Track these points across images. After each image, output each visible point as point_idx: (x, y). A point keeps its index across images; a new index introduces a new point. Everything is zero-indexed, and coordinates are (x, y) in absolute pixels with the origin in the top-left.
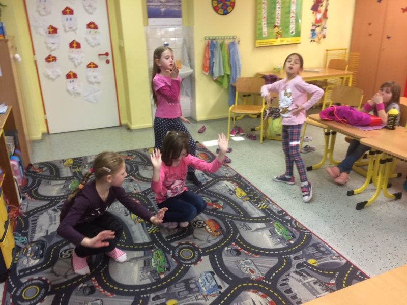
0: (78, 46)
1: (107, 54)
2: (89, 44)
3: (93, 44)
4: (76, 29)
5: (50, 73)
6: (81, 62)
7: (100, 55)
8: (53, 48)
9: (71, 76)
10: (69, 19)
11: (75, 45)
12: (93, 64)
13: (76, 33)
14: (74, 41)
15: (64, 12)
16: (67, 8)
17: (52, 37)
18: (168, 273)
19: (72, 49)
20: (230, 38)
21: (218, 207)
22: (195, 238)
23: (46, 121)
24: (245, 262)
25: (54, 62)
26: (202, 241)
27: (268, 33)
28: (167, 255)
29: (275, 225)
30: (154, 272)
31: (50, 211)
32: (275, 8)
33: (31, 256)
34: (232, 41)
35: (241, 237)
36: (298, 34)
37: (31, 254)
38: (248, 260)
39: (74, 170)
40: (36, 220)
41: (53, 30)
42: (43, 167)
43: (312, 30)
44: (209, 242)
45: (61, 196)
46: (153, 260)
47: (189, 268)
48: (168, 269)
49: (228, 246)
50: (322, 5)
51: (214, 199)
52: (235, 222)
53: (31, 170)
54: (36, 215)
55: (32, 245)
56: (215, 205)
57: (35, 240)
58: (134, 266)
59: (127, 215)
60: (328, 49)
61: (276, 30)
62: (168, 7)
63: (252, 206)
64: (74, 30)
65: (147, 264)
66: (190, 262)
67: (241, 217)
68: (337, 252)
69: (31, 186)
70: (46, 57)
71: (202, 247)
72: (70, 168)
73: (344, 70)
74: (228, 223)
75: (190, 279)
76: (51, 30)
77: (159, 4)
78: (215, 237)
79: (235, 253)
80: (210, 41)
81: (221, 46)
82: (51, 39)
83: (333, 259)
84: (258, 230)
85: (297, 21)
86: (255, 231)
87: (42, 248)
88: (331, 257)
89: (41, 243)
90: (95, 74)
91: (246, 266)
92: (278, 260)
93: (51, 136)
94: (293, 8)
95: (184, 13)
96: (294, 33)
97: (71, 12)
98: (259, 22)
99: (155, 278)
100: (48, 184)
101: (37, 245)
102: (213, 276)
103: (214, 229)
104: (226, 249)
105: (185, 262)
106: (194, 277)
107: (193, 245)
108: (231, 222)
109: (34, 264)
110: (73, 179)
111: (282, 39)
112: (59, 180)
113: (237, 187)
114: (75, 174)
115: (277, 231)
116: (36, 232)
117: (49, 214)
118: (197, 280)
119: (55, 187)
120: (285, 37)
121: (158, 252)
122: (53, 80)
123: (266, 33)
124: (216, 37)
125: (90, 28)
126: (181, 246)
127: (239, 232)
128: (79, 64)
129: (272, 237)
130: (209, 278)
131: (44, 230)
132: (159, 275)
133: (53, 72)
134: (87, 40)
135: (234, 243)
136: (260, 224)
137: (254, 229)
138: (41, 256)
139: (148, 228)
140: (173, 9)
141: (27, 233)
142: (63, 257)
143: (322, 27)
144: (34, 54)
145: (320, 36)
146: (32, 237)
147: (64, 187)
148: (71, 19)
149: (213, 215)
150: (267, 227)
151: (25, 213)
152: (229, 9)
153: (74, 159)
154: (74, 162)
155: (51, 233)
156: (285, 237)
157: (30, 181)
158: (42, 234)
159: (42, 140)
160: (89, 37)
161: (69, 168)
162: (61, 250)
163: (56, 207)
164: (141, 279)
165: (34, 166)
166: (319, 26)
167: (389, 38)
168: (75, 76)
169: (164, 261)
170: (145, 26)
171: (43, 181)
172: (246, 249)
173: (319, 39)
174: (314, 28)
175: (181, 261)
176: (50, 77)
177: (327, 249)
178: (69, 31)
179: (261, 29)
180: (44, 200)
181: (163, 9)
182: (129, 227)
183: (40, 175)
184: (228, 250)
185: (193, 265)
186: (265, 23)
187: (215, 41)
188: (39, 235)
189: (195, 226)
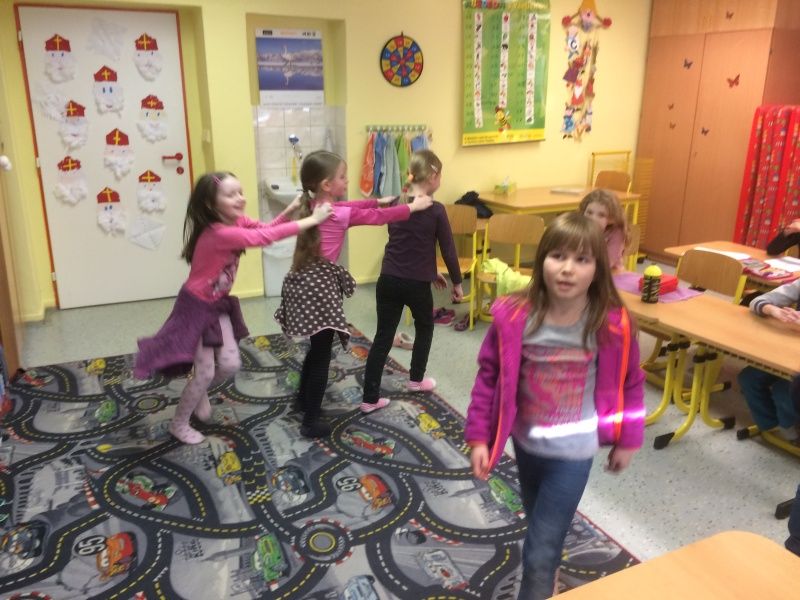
0: (124, 140)
1: (179, 157)
2: (144, 136)
3: (152, 137)
4: (121, 109)
5: (67, 192)
6: (129, 171)
7: (164, 158)
8: (74, 144)
9: (108, 197)
10: (107, 91)
11: (118, 138)
12: (152, 174)
13: (120, 116)
14: (115, 130)
15: (99, 77)
16: (105, 68)
17: (74, 124)
18: (285, 580)
19: (111, 147)
20: (414, 130)
21: (384, 452)
22: (340, 512)
23: (55, 284)
24: (433, 556)
25: (75, 170)
26: (352, 517)
27: (484, 120)
28: (284, 544)
29: (492, 483)
30: (258, 579)
31: (57, 463)
32: (497, 76)
33: (18, 551)
34: (417, 134)
35: (427, 509)
36: (540, 123)
37: (17, 549)
38: (440, 553)
39: (107, 382)
40: (29, 480)
41: (77, 110)
42: (44, 377)
43: (565, 117)
44: (366, 518)
45: (79, 433)
46: (256, 557)
47: (325, 570)
48: (286, 573)
49: (401, 526)
50: (583, 72)
51: (379, 436)
52: (417, 479)
53: (22, 381)
54: (29, 470)
55: (21, 529)
56: (380, 446)
57: (26, 519)
58: (221, 567)
59: (209, 468)
60: (595, 152)
61: (500, 115)
62: (299, 71)
63: (450, 448)
64: (116, 111)
65: (245, 564)
66: (328, 558)
67: (428, 469)
68: (605, 534)
69: (19, 414)
70: (59, 161)
71: (352, 528)
72: (99, 376)
73: (625, 190)
74: (404, 481)
75: (327, 591)
76: (72, 110)
77: (282, 64)
78: (379, 509)
79: (414, 538)
80: (376, 134)
81: (398, 143)
82: (71, 127)
83: (598, 547)
84: (459, 494)
85: (538, 100)
86: (453, 496)
87: (41, 536)
88: (593, 543)
89: (38, 526)
90: (156, 193)
91: (435, 563)
92: (494, 550)
93: (64, 314)
94: (531, 75)
95: (328, 82)
96: (532, 122)
97: (113, 77)
98: (467, 100)
99: (261, 590)
100: (55, 409)
101: (30, 529)
102: (371, 584)
103: (377, 493)
104: (398, 531)
105: (320, 559)
106: (337, 587)
107: (336, 524)
108: (409, 479)
109: (23, 568)
110: (104, 399)
111: (511, 132)
112: (76, 401)
113: (423, 411)
114: (107, 389)
115: (494, 494)
116: (29, 505)
117: (55, 469)
118: (340, 592)
119: (67, 415)
120: (515, 128)
121: (268, 540)
122: (72, 204)
123: (481, 120)
124: (387, 127)
125: (149, 107)
126: (312, 528)
127: (423, 499)
128: (124, 174)
129: (485, 506)
130: (364, 589)
131: (44, 502)
132: (269, 584)
133: (71, 190)
134: (140, 129)
135: (413, 520)
136: (464, 482)
137: (452, 491)
138: (37, 552)
139: (249, 493)
140: (307, 74)
141: (11, 506)
142: (81, 552)
143: (584, 111)
144: (37, 155)
145: (580, 128)
146: (20, 515)
147: (85, 415)
148: (111, 90)
149: (374, 466)
150: (477, 487)
151: (7, 468)
152: (412, 76)
153: (107, 360)
154: (107, 365)
155: (58, 506)
156: (510, 506)
157: (20, 404)
158: (42, 508)
159: (44, 322)
160: (146, 124)
161: (96, 377)
162: (78, 539)
163: (68, 456)
164: (232, 592)
165: (28, 373)
166: (578, 110)
167: (705, 132)
168: (115, 197)
169: (279, 558)
170: (253, 103)
171: (45, 404)
172: (435, 530)
173: (580, 134)
174: (569, 113)
175: (312, 557)
176: (66, 199)
177: (586, 529)
178: (106, 112)
179: (473, 114)
180: (45, 441)
181: (288, 74)
182: (212, 492)
183: (39, 392)
184: (401, 534)
185: (333, 565)
186: (480, 102)
187: (385, 135)
188: (33, 511)
189: (340, 487)
